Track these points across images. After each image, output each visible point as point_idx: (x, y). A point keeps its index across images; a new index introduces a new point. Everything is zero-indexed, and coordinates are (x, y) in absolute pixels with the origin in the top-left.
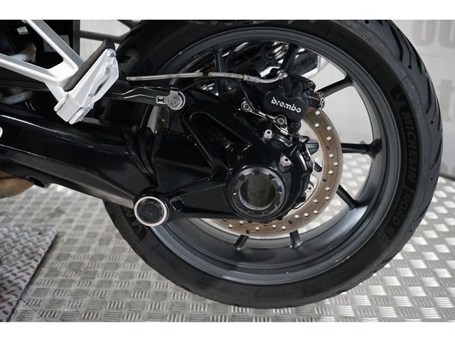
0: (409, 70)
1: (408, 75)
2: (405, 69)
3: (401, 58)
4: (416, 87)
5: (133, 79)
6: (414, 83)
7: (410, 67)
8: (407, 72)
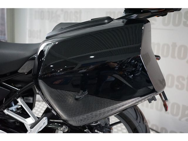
0: (139, 123)
1: (139, 125)
2: (138, 123)
3: (137, 119)
4: (142, 129)
5: (52, 121)
6: (141, 128)
7: (140, 122)
8: (139, 124)
